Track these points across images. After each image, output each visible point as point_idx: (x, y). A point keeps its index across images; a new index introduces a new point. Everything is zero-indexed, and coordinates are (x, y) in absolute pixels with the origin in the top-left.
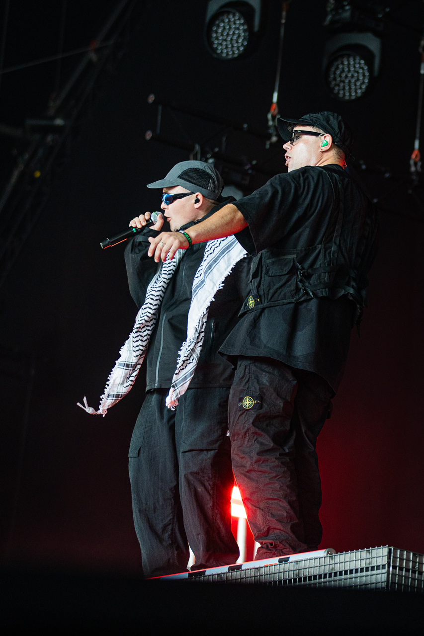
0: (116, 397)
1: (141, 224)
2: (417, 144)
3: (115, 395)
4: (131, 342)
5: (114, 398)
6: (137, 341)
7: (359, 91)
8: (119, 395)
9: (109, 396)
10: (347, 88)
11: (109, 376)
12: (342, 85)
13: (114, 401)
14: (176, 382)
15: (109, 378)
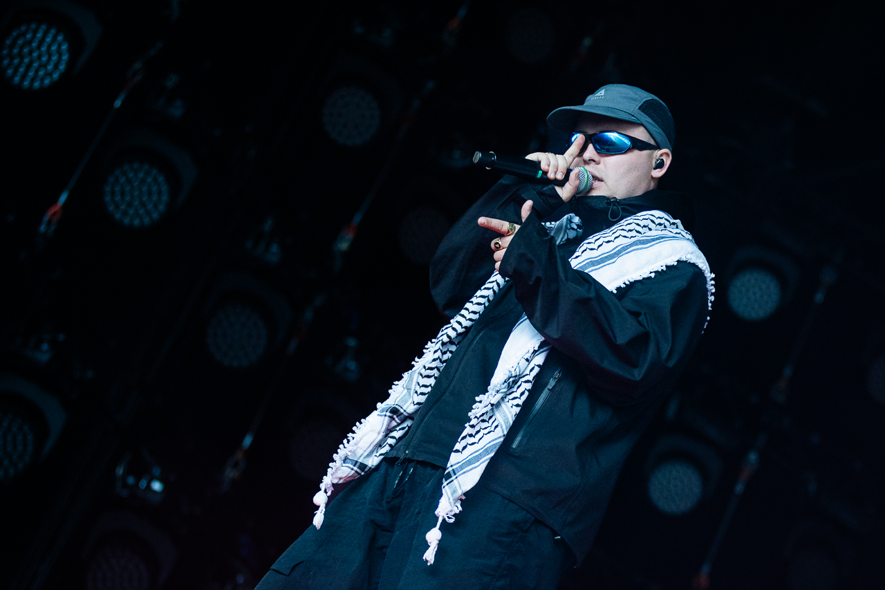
0: (359, 468)
1: (556, 173)
2: (63, 198)
3: (358, 464)
4: (416, 376)
5: (355, 468)
6: (428, 377)
7: (37, 84)
8: (366, 466)
9: (345, 460)
10: (22, 70)
11: (358, 424)
12: (16, 61)
13: (353, 472)
14: (454, 467)
15: (354, 428)
